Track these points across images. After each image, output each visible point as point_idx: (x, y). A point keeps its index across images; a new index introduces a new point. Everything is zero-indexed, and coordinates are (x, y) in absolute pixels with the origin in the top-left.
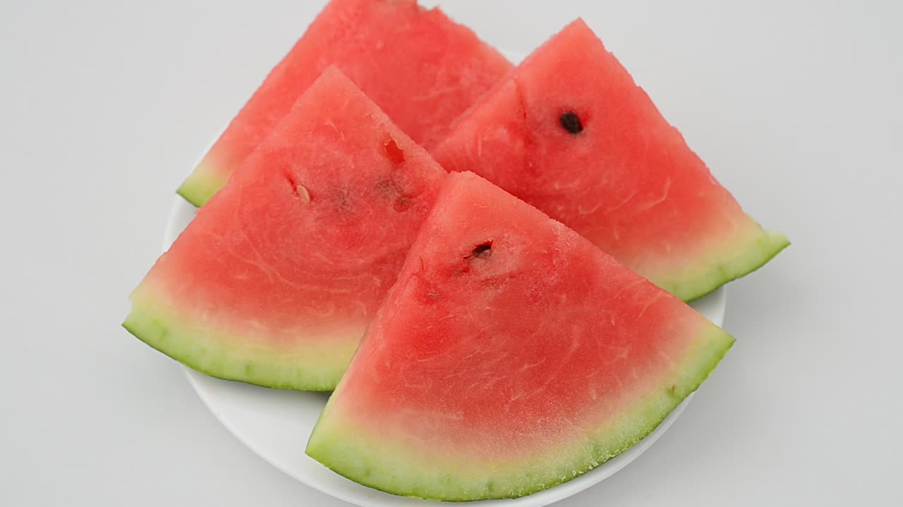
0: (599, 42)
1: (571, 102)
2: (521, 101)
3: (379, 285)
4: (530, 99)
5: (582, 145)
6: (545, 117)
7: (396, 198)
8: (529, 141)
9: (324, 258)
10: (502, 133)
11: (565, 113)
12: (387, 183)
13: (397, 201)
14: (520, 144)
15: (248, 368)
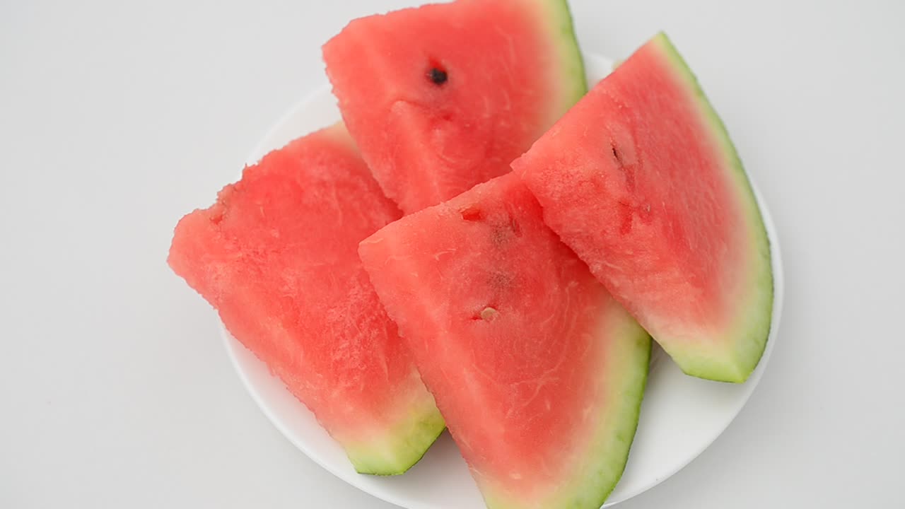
0: (377, 16)
1: (421, 65)
2: (414, 103)
3: (577, 283)
4: (414, 95)
5: (456, 76)
6: (430, 93)
7: (512, 232)
8: (448, 117)
9: (547, 321)
10: (439, 134)
11: (431, 75)
12: (496, 231)
13: (514, 231)
14: (448, 124)
15: (619, 437)
